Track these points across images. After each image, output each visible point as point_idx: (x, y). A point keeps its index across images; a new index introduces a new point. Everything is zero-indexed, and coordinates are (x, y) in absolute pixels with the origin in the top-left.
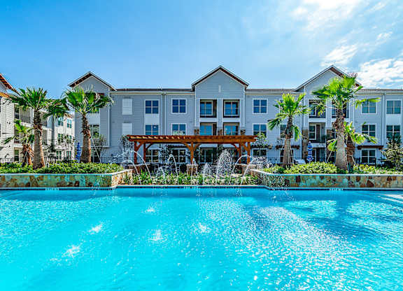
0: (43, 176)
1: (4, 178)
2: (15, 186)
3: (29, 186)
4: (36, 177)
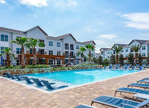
0: (33, 69)
1: (20, 71)
2: (24, 74)
3: (29, 73)
4: (31, 70)
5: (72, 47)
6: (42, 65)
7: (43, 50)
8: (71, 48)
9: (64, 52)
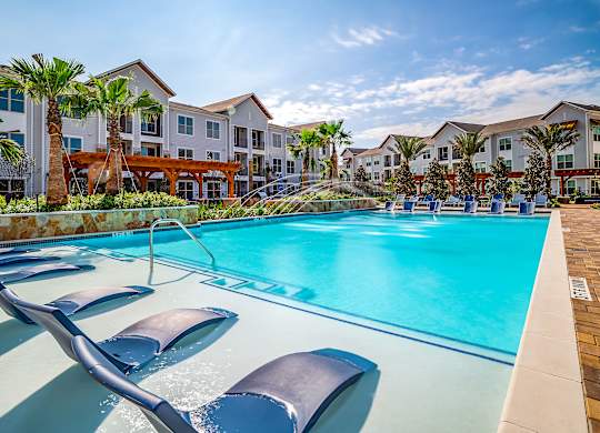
0: (105, 214)
1: (34, 221)
2: (56, 235)
3: (82, 232)
4: (94, 216)
5: (259, 139)
6: (150, 195)
7: (159, 146)
8: (254, 144)
9: (232, 156)
